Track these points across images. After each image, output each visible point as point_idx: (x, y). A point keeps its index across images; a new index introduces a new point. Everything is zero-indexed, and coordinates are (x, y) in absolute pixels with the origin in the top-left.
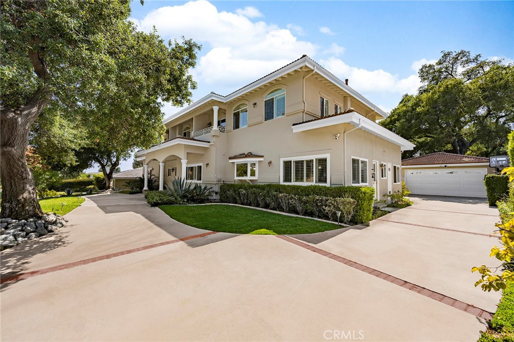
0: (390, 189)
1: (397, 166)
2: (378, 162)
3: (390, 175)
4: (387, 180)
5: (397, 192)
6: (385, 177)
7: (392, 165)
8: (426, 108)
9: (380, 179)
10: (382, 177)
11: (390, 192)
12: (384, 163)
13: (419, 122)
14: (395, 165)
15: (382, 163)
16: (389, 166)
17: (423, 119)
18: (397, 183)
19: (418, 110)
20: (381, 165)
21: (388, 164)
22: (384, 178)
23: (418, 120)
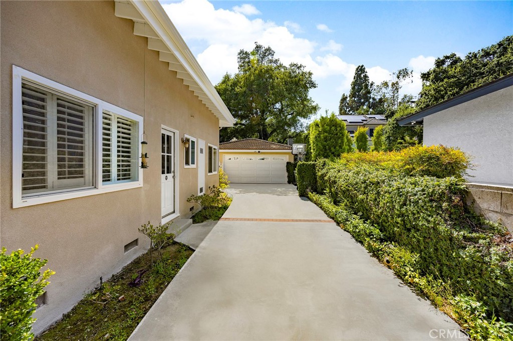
0: (201, 183)
1: (214, 147)
2: (177, 132)
3: (201, 159)
4: (196, 169)
5: (212, 187)
6: (193, 163)
7: (206, 144)
8: (244, 89)
9: (182, 167)
10: (187, 163)
11: (201, 190)
12: (192, 139)
13: (237, 103)
14: (211, 145)
15: (187, 136)
16: (201, 144)
17: (240, 100)
18: (214, 173)
19: (237, 89)
20: (185, 141)
21: (200, 140)
22: (191, 166)
23: (236, 101)
